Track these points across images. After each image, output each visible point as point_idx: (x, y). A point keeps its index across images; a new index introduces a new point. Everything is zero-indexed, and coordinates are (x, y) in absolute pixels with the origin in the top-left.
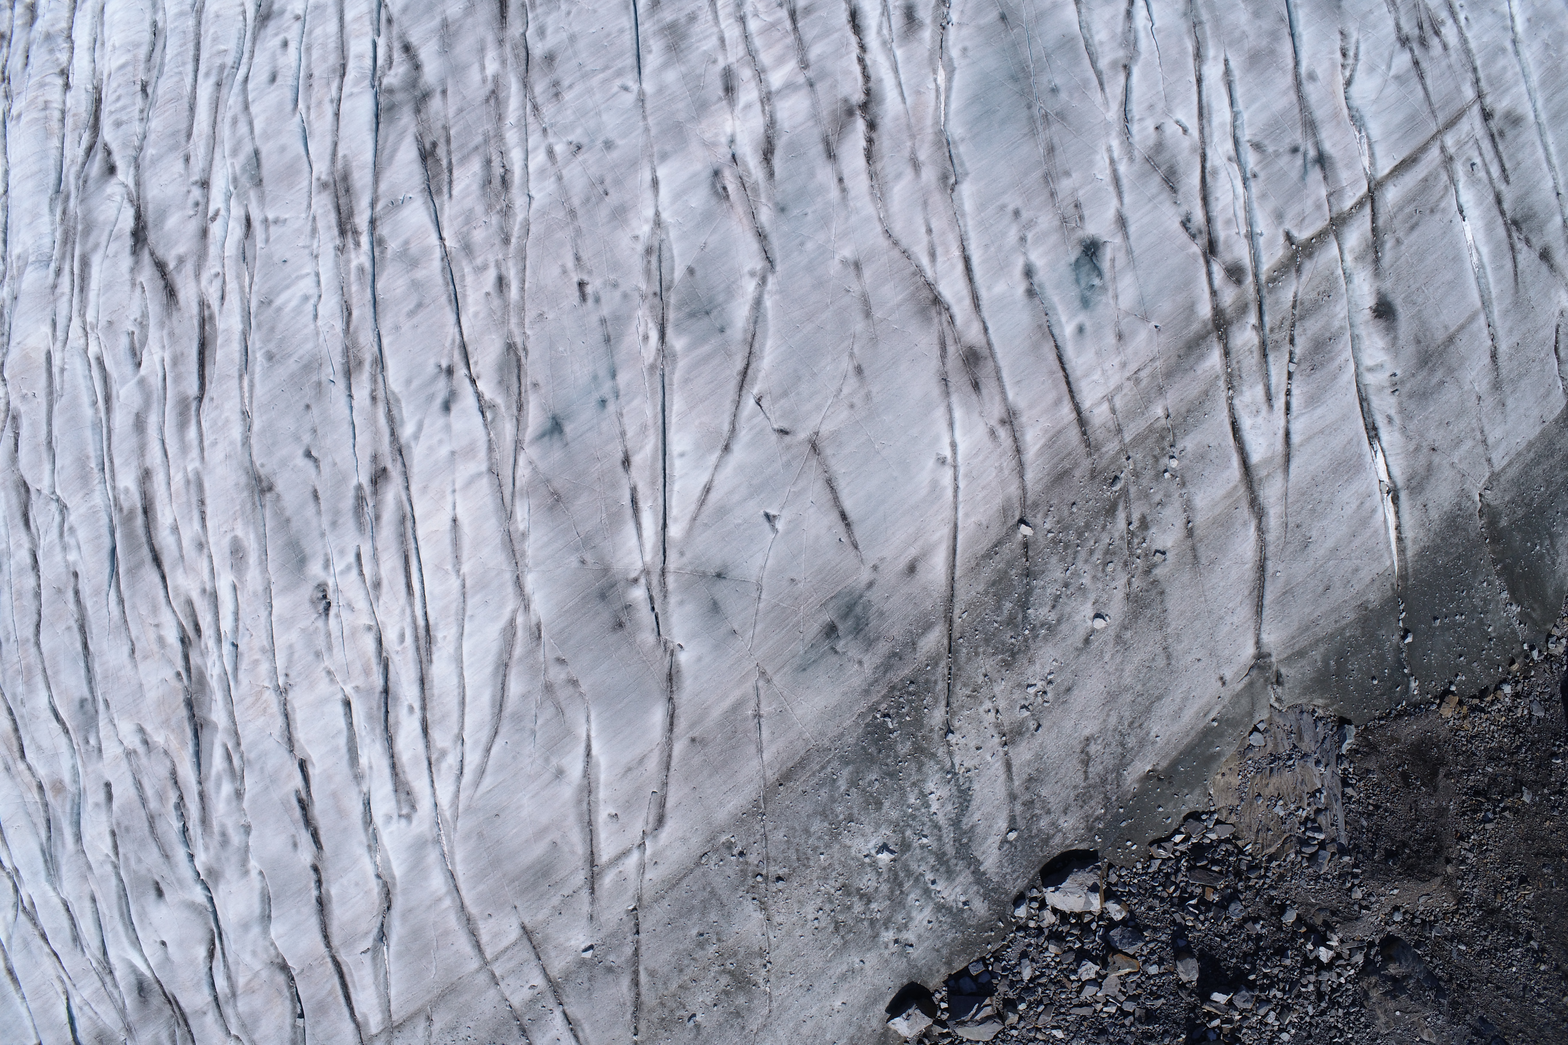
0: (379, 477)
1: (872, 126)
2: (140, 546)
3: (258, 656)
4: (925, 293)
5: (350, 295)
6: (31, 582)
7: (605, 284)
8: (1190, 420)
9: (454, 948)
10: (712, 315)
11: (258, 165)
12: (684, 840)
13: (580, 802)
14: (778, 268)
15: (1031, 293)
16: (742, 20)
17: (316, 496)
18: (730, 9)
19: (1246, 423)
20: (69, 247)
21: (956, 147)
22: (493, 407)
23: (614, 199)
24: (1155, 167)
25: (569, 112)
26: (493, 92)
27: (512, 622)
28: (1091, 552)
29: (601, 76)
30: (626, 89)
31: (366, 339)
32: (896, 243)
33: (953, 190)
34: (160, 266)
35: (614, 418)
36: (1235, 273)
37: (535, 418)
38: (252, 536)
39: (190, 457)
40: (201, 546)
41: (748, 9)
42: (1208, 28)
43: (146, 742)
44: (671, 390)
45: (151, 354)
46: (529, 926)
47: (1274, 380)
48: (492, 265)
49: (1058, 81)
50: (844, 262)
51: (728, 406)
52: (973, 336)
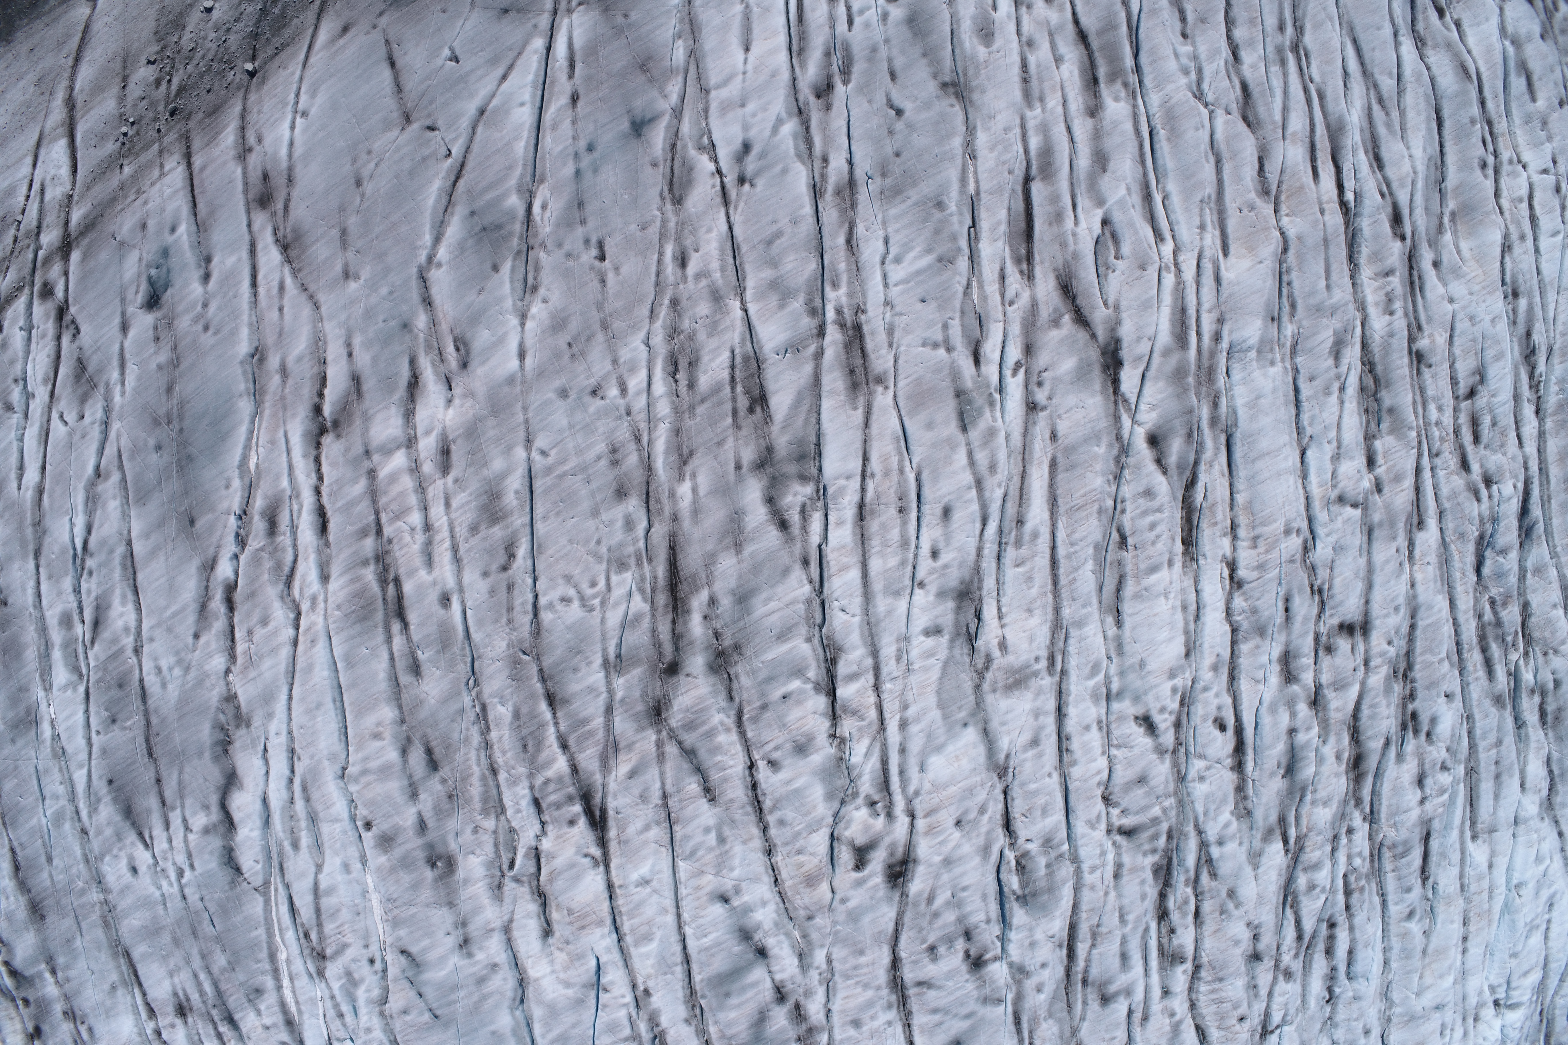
0: (824, 90)
1: (317, 410)
2: (1102, 48)
4: (293, 253)
5: (847, 260)
6: (1239, 34)
7: (579, 257)
8: (106, 166)
10: (480, 226)
11: (961, 414)
14: (415, 270)
15: (208, 259)
16: (428, 527)
17: (893, 76)
18: (438, 538)
19: (66, 170)
20: (1206, 363)
21: (247, 389)
22: (701, 148)
23: (563, 339)
24: (90, 380)
25: (601, 430)
26: (685, 463)
28: (203, 57)
29: (566, 467)
30: (544, 453)
31: (830, 215)
32: (311, 297)
33: (257, 349)
34: (1081, 320)
35: (581, 135)
36: (47, 292)
37: (658, 137)
38: (967, 45)
39: (1038, 121)
40: (1030, 44)
41: (421, 536)
42: (29, 520)
44: (525, 160)
45: (1090, 230)
47: (36, 205)
48: (690, 278)
49: (154, 457)
50: (357, 277)
51: (475, 147)
52: (260, 219)
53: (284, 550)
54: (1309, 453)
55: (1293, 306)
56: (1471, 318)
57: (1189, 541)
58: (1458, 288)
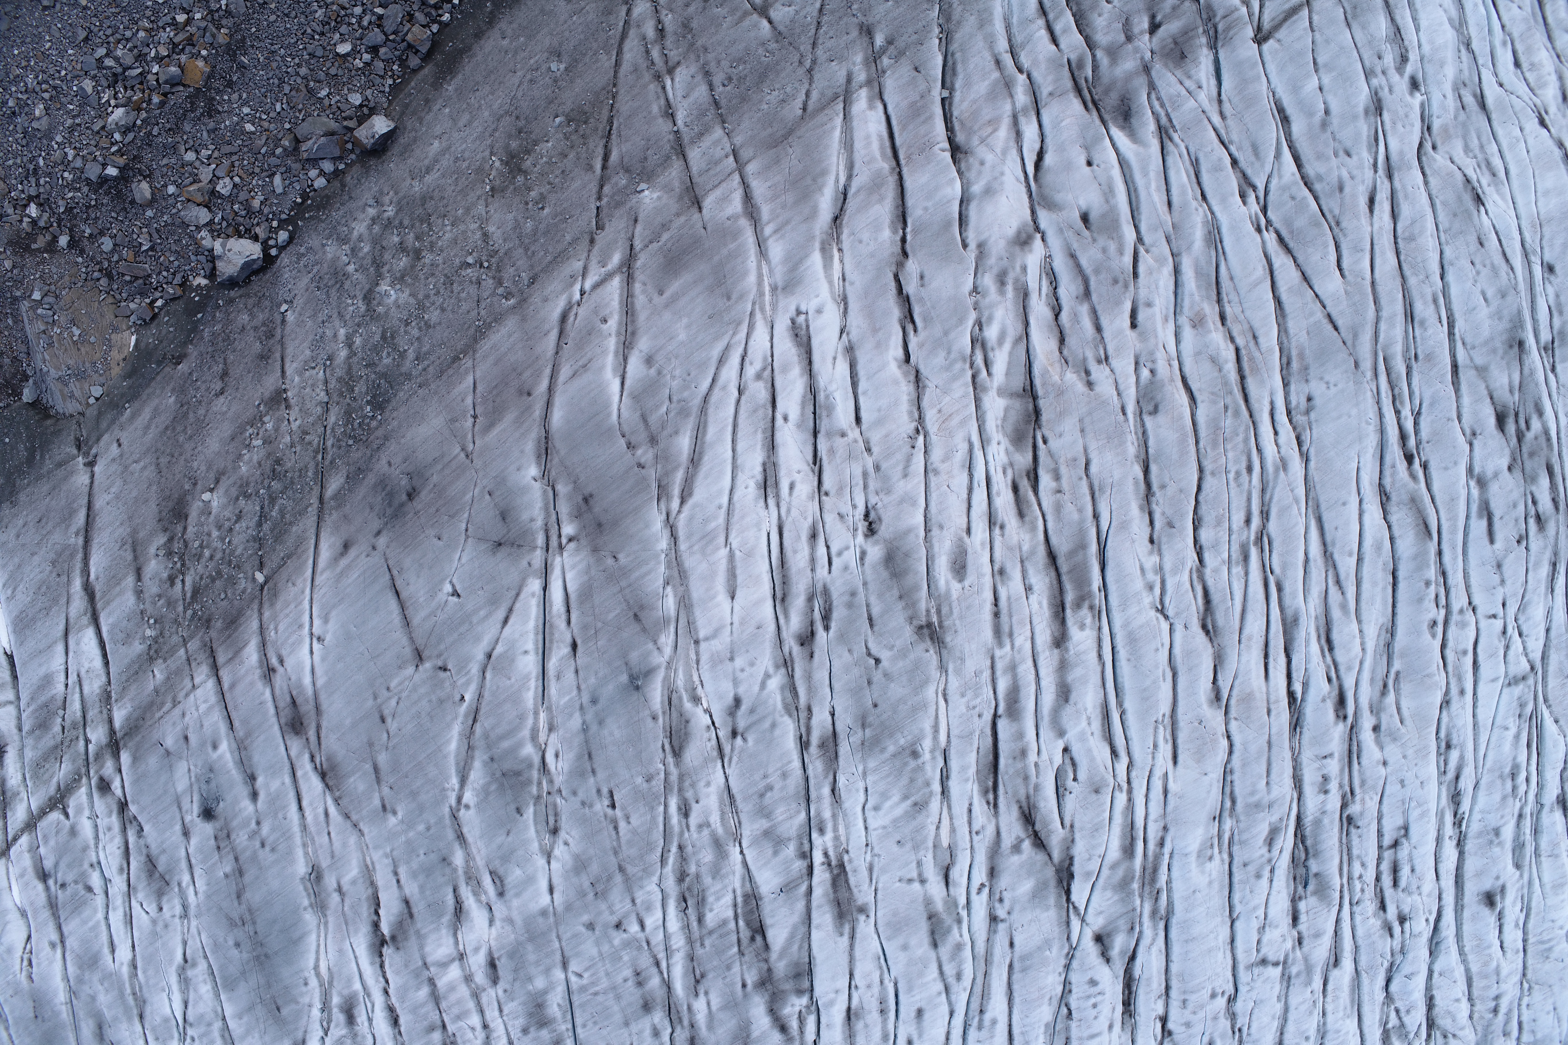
0: (807, 639)
1: (376, 925)
2: (1070, 572)
3: (942, 467)
4: (332, 783)
5: (832, 807)
6: (1205, 535)
7: (593, 806)
8: (136, 666)
9: (768, 184)
10: (500, 773)
11: (933, 933)
12: (546, 300)
13: (633, 333)
14: (446, 810)
15: (252, 778)
16: (485, 1026)
17: (871, 623)
18: (495, 1037)
19: (98, 662)
21: (310, 902)
22: (695, 700)
23: (586, 880)
24: (162, 877)
25: (626, 959)
26: (698, 982)
27: (683, 502)
28: (211, 558)
29: (599, 988)
30: (579, 975)
31: (816, 767)
32: (355, 826)
33: (312, 869)
34: (1039, 843)
35: (584, 688)
36: (104, 786)
37: (655, 691)
38: (942, 583)
39: (1007, 660)
40: (1002, 572)
41: (481, 1034)
43: (1087, 373)
45: (1052, 760)
46: (695, 210)
47: (77, 696)
48: (693, 828)
49: (235, 953)
50: (395, 813)
51: (486, 694)
52: (296, 745)
53: (364, 1037)
54: (1238, 925)
55: (1233, 801)
56: (1402, 782)
57: (1128, 1004)
58: (1393, 752)
